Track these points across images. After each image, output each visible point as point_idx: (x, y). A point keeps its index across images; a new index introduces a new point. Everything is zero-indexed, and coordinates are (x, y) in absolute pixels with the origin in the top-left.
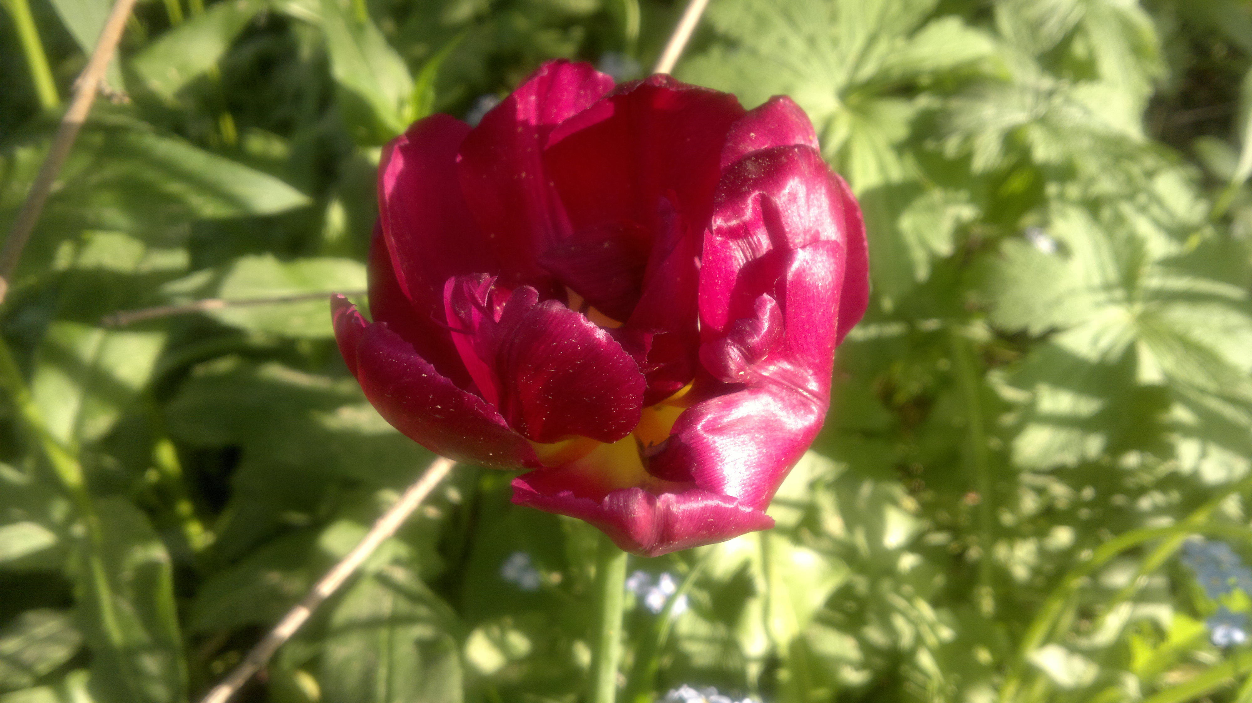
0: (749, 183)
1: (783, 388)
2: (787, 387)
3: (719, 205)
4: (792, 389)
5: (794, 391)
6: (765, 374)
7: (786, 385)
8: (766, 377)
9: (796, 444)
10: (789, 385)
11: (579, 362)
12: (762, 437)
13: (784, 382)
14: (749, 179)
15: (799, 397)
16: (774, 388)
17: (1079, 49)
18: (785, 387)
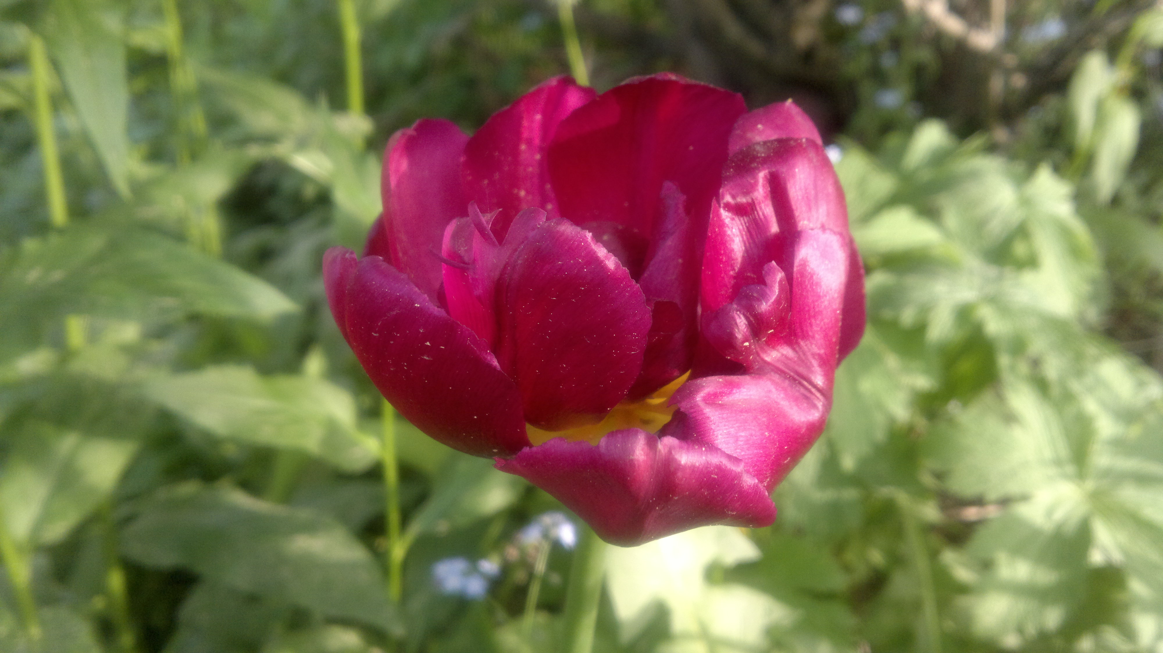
0: (758, 160)
1: (786, 378)
2: (790, 377)
3: (727, 178)
4: (795, 380)
5: (797, 382)
6: (768, 359)
7: (789, 374)
8: (768, 364)
9: (799, 436)
10: (792, 374)
11: (583, 289)
12: (764, 419)
13: (786, 370)
14: (758, 158)
15: (802, 390)
16: (776, 377)
17: (1020, 249)
18: (788, 376)
